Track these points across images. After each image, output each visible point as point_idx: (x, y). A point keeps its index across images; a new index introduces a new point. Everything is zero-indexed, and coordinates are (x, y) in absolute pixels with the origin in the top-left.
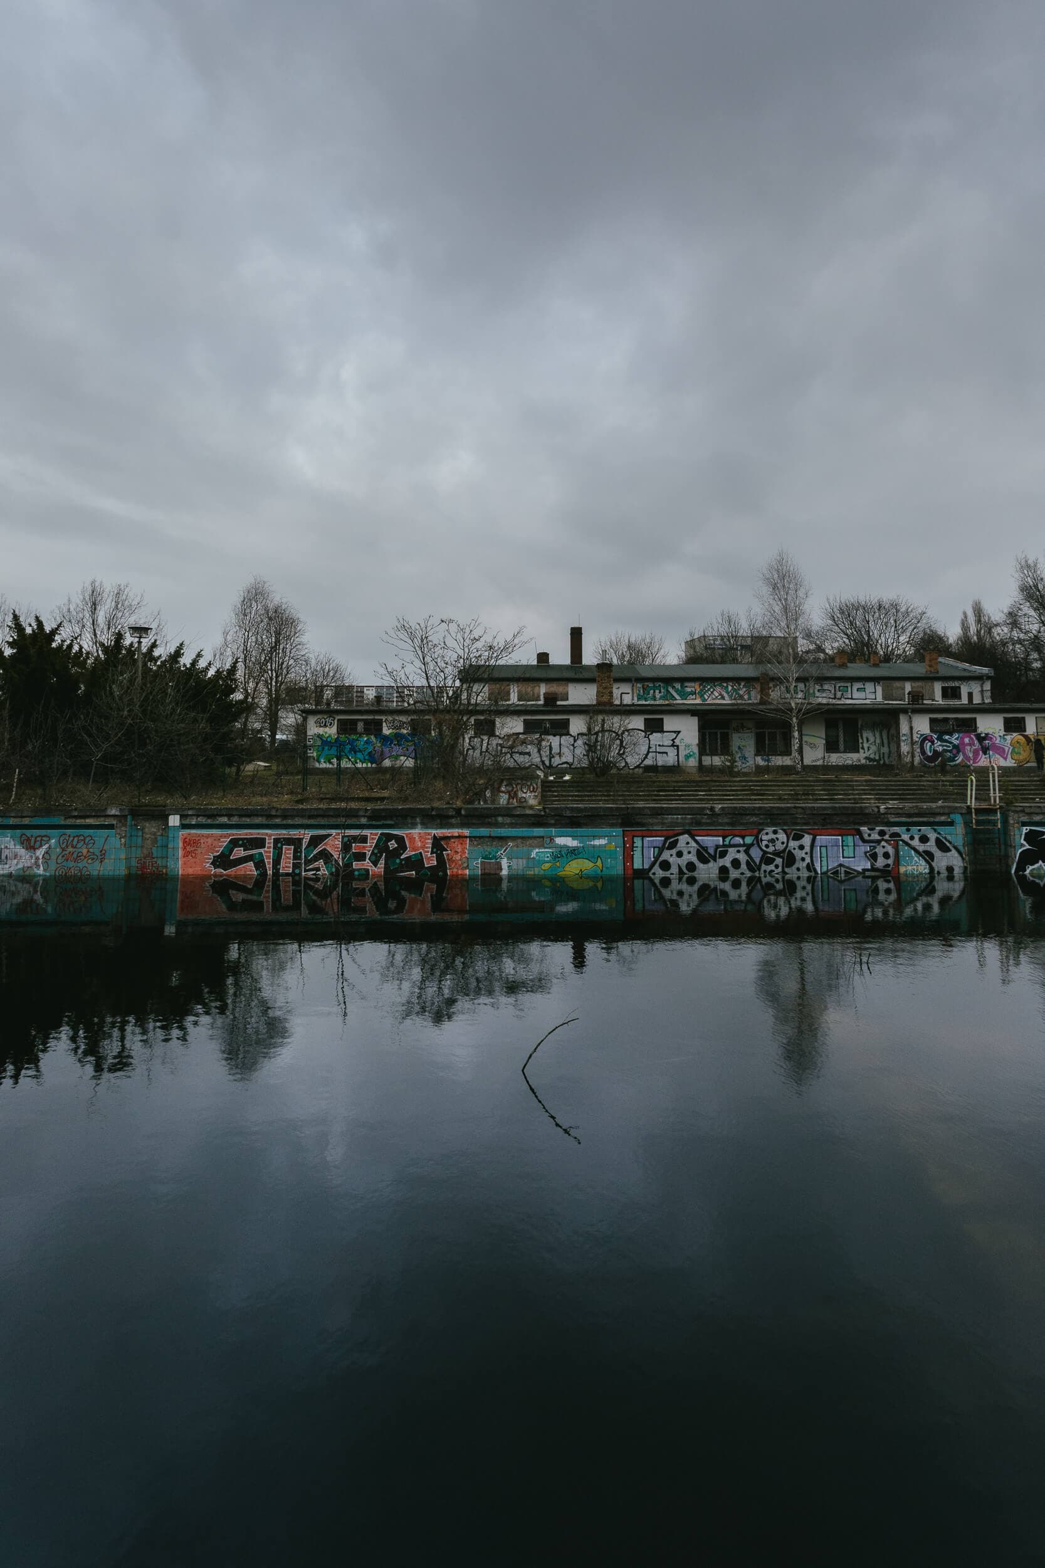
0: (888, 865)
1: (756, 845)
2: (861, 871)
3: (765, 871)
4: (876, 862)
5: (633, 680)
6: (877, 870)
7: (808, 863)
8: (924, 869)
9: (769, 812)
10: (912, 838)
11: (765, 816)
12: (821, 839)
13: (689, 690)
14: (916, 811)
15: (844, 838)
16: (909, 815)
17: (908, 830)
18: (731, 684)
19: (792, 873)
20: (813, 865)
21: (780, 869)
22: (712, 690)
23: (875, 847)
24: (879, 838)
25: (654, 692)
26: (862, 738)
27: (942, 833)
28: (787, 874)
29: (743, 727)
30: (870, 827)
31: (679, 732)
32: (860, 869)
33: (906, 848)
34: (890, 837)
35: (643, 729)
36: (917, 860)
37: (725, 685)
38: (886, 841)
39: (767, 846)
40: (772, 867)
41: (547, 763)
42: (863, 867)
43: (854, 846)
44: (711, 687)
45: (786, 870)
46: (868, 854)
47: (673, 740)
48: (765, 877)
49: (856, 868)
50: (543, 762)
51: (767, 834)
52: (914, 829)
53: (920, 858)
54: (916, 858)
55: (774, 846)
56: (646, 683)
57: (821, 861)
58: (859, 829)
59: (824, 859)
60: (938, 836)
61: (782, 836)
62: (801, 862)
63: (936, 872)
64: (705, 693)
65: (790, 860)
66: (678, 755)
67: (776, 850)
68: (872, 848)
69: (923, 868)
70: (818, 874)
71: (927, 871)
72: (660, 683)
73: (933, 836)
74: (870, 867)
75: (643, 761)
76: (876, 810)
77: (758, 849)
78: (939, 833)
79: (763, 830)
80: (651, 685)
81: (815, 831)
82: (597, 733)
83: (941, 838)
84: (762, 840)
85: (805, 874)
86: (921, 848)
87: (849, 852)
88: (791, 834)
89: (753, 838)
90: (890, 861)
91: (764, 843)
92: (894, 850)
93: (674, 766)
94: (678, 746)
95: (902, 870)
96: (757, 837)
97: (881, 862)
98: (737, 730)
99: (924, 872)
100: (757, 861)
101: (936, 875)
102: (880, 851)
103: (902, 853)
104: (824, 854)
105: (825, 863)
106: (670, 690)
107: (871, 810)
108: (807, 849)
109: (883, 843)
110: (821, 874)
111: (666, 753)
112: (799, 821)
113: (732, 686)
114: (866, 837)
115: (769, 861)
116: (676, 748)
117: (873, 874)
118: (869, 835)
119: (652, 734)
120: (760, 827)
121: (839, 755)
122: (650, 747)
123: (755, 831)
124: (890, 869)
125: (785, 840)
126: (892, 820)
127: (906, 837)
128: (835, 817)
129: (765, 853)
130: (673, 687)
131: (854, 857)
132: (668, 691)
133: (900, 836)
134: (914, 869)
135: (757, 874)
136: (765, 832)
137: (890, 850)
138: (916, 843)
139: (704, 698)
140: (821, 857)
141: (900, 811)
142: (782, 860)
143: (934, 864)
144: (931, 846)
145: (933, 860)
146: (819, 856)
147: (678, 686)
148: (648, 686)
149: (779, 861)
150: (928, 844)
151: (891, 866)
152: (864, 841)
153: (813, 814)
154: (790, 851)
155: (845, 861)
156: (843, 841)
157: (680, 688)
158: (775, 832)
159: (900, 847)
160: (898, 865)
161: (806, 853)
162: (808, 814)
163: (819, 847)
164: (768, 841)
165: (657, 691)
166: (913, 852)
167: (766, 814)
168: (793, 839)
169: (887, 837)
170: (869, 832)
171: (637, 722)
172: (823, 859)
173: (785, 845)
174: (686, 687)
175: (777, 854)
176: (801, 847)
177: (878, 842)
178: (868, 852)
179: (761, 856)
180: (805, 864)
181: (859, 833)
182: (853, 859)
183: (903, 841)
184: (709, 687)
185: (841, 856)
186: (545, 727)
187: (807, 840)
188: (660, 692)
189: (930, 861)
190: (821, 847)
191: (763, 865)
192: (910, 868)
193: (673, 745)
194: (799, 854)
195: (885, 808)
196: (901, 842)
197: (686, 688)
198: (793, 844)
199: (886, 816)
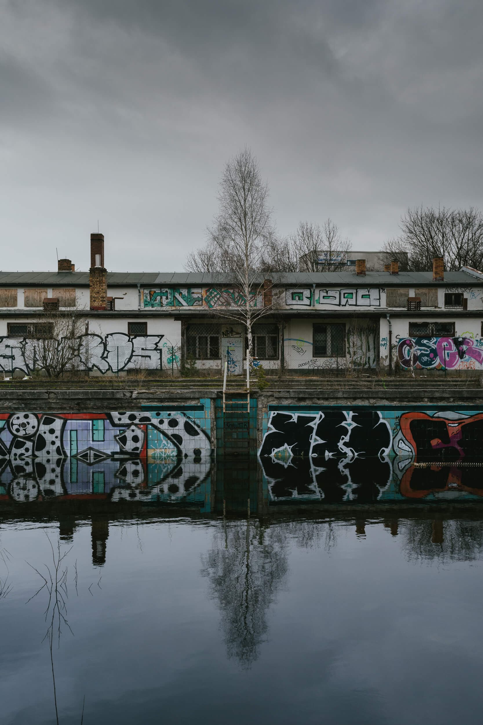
0: (137, 449)
1: (7, 429)
2: (110, 454)
3: (15, 455)
4: (125, 445)
5: (139, 286)
6: (126, 453)
7: (58, 447)
8: (172, 453)
9: (20, 397)
10: (161, 422)
11: (17, 401)
12: (72, 424)
13: (195, 296)
14: (167, 396)
15: (95, 422)
16: (161, 400)
17: (158, 414)
18: (237, 290)
19: (42, 456)
20: (63, 448)
21: (30, 453)
22: (218, 296)
23: (124, 431)
24: (129, 422)
25: (161, 298)
26: (349, 343)
27: (191, 417)
28: (37, 457)
29: (232, 331)
30: (121, 411)
31: (162, 336)
32: (109, 452)
33: (155, 432)
34: (140, 420)
35: (127, 333)
36: (166, 444)
37: (232, 291)
38: (136, 425)
39: (18, 430)
40: (22, 450)
41: (31, 366)
42: (112, 451)
43: (104, 430)
44: (218, 293)
45: (37, 453)
46: (117, 438)
47: (156, 344)
48: (15, 459)
49: (105, 451)
50: (27, 366)
51: (18, 418)
52: (164, 414)
53: (169, 441)
54: (164, 442)
55: (25, 430)
56: (153, 290)
57: (71, 444)
58: (110, 414)
59: (74, 443)
60: (187, 420)
61: (33, 420)
62: (51, 445)
63: (183, 455)
64: (211, 299)
65: (40, 444)
66: (161, 359)
67: (26, 434)
68: (121, 432)
69: (170, 451)
70: (67, 457)
71: (175, 454)
72: (167, 290)
73: (182, 420)
74: (119, 451)
75: (126, 365)
76: (128, 395)
77: (8, 432)
78: (189, 418)
79: (14, 414)
80: (158, 291)
81: (67, 415)
82: (80, 337)
83: (190, 422)
84: (12, 425)
85: (55, 457)
86: (170, 431)
87: (99, 435)
88: (42, 418)
89: (4, 422)
90: (139, 445)
91: (15, 427)
92: (143, 434)
93: (157, 369)
94: (161, 350)
95: (150, 453)
96: (8, 422)
97: (130, 446)
98: (226, 334)
99: (171, 455)
100: (8, 445)
101: (184, 457)
102: (129, 434)
103: (150, 436)
104: (74, 438)
105: (74, 447)
106: (177, 296)
107: (122, 395)
108: (58, 433)
109: (133, 427)
110: (71, 457)
111: (150, 357)
112: (53, 406)
113: (239, 293)
114: (116, 421)
115: (20, 445)
116: (159, 351)
117: (122, 456)
118: (120, 419)
119: (135, 338)
120: (12, 412)
121: (325, 359)
122: (133, 351)
123: (7, 416)
124: (138, 452)
125: (36, 424)
126: (143, 404)
127: (155, 421)
128: (88, 402)
129: (15, 436)
130: (180, 294)
131: (104, 441)
132: (174, 297)
133: (150, 421)
134: (162, 452)
135: (7, 457)
136: (16, 416)
137: (139, 433)
138: (165, 427)
139: (211, 305)
140: (71, 441)
141: (151, 396)
142: (32, 444)
143: (181, 447)
144: (180, 430)
145: (181, 443)
146: (69, 439)
147: (185, 292)
148: (155, 292)
149: (29, 444)
150: (177, 428)
151: (140, 450)
152: (114, 425)
153: (66, 399)
154: (40, 435)
155: (95, 445)
156: (93, 425)
157: (186, 295)
158: (26, 417)
159: (149, 431)
160: (147, 448)
161: (57, 437)
162: (60, 399)
163: (69, 431)
164: (19, 425)
165: (164, 298)
166: (161, 435)
167: (18, 399)
168: (44, 424)
169: (137, 421)
170: (119, 416)
171: (122, 326)
172: (72, 443)
173: (36, 429)
174: (193, 293)
175: (28, 438)
176: (52, 431)
177: (128, 426)
178: (118, 436)
179: (11, 440)
180: (55, 447)
181: (110, 418)
182: (103, 443)
183: (152, 425)
184: (215, 293)
185: (91, 439)
186: (30, 332)
187: (58, 424)
188: (167, 298)
189: (178, 444)
190: (71, 431)
191: (14, 449)
192: (158, 451)
193: (156, 349)
194: (48, 438)
195: (138, 393)
196: (150, 426)
197: (193, 295)
198: (44, 428)
199: (138, 401)
